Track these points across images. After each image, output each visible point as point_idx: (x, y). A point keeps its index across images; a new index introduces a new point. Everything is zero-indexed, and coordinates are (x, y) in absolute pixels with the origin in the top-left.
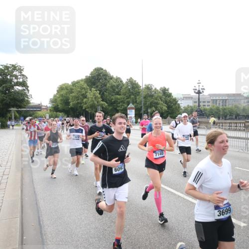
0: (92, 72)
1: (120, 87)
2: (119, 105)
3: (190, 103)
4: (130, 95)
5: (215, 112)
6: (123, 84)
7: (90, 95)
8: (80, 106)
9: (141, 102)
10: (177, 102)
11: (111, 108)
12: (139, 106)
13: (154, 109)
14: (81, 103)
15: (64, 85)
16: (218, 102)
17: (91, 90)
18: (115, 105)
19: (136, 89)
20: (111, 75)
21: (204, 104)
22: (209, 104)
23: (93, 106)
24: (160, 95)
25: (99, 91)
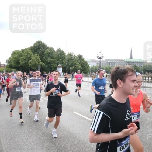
0: (35, 44)
1: (53, 53)
2: (52, 65)
3: (95, 64)
4: (59, 59)
6: (55, 52)
7: (33, 58)
8: (27, 65)
9: (66, 63)
10: (87, 64)
12: (65, 66)
13: (74, 67)
14: (27, 63)
15: (16, 51)
16: (110, 64)
17: (34, 55)
18: (50, 64)
19: (63, 55)
20: (47, 46)
21: (103, 65)
22: (105, 65)
23: (35, 65)
24: (77, 59)
25: (39, 55)
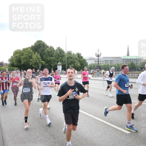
0: (35, 43)
1: (53, 52)
2: (52, 63)
3: (93, 62)
4: (59, 57)
5: (107, 67)
6: (54, 50)
7: (34, 57)
8: (28, 64)
9: (65, 61)
10: (86, 61)
11: (47, 65)
12: (64, 64)
13: (73, 65)
14: (29, 62)
15: (18, 50)
16: (108, 62)
17: (35, 54)
18: (49, 63)
19: (63, 54)
20: (47, 45)
21: (101, 63)
22: (103, 63)
23: (36, 64)
24: (76, 57)
25: (40, 54)
